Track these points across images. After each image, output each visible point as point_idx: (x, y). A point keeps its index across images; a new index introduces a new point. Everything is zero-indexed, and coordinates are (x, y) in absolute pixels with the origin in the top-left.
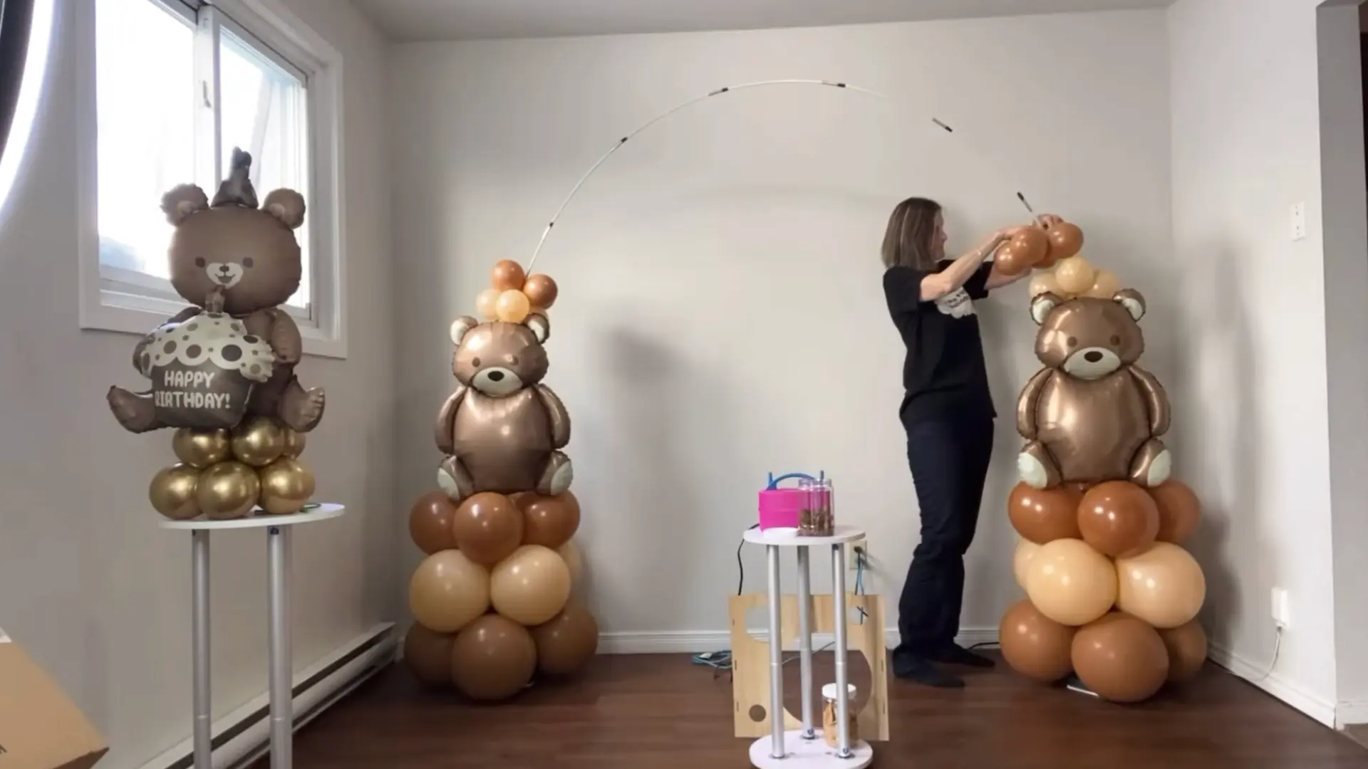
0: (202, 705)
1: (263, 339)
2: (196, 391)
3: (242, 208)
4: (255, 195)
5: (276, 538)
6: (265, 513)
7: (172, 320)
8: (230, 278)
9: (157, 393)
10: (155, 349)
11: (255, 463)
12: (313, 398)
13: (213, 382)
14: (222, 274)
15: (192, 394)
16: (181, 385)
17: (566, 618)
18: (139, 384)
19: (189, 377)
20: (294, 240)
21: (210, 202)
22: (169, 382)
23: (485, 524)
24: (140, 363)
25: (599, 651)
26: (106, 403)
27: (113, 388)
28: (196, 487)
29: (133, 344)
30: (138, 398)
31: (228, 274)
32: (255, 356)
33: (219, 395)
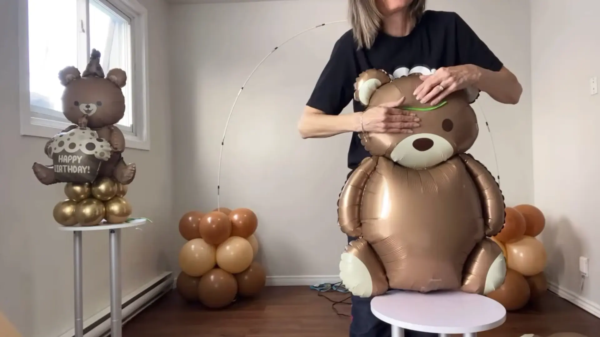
0: (79, 314)
1: (106, 140)
2: (73, 165)
3: (97, 77)
4: (103, 72)
5: (113, 235)
6: (108, 223)
7: (63, 131)
8: (90, 111)
9: (55, 166)
10: (55, 145)
11: (103, 199)
12: (130, 168)
13: (81, 160)
14: (86, 109)
15: (72, 166)
16: (66, 162)
17: (251, 270)
18: (47, 162)
19: (70, 158)
20: (121, 93)
21: (81, 75)
22: (61, 161)
23: (214, 226)
24: (47, 151)
25: (266, 285)
26: (32, 170)
27: (35, 163)
28: (74, 211)
29: (45, 142)
30: (47, 168)
31: (90, 109)
32: (102, 148)
33: (85, 167)
